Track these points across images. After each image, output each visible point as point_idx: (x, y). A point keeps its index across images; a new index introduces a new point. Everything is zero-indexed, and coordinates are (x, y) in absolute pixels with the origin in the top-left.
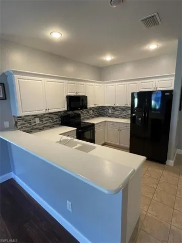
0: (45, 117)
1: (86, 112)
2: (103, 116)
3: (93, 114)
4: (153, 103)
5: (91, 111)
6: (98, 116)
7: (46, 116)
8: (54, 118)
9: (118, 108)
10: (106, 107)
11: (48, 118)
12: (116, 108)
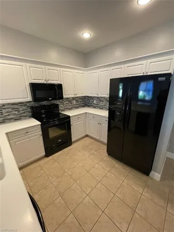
0: (5, 109)
1: (67, 102)
2: (89, 106)
3: (76, 104)
4: (141, 94)
5: (74, 101)
6: (83, 107)
7: (5, 107)
8: (21, 109)
9: (103, 99)
10: (92, 97)
11: (10, 110)
12: (101, 99)
